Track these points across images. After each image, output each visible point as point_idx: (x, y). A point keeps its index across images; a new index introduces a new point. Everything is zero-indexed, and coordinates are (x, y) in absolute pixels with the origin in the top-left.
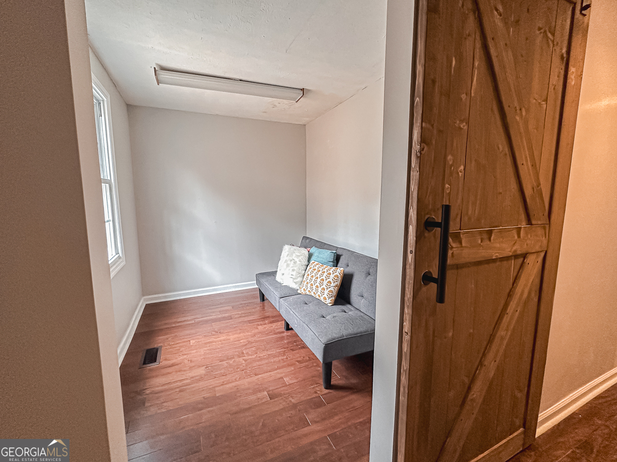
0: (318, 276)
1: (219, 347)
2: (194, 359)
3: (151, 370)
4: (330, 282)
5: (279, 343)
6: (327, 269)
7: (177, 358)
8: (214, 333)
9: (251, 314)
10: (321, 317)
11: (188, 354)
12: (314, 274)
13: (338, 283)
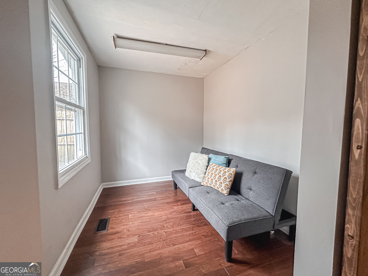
0: (217, 173)
1: (147, 220)
2: (131, 229)
3: (101, 236)
4: (226, 178)
5: (188, 220)
6: (223, 168)
7: (119, 228)
8: (144, 210)
9: (169, 198)
10: (221, 204)
11: (127, 225)
12: (213, 172)
13: (232, 179)
